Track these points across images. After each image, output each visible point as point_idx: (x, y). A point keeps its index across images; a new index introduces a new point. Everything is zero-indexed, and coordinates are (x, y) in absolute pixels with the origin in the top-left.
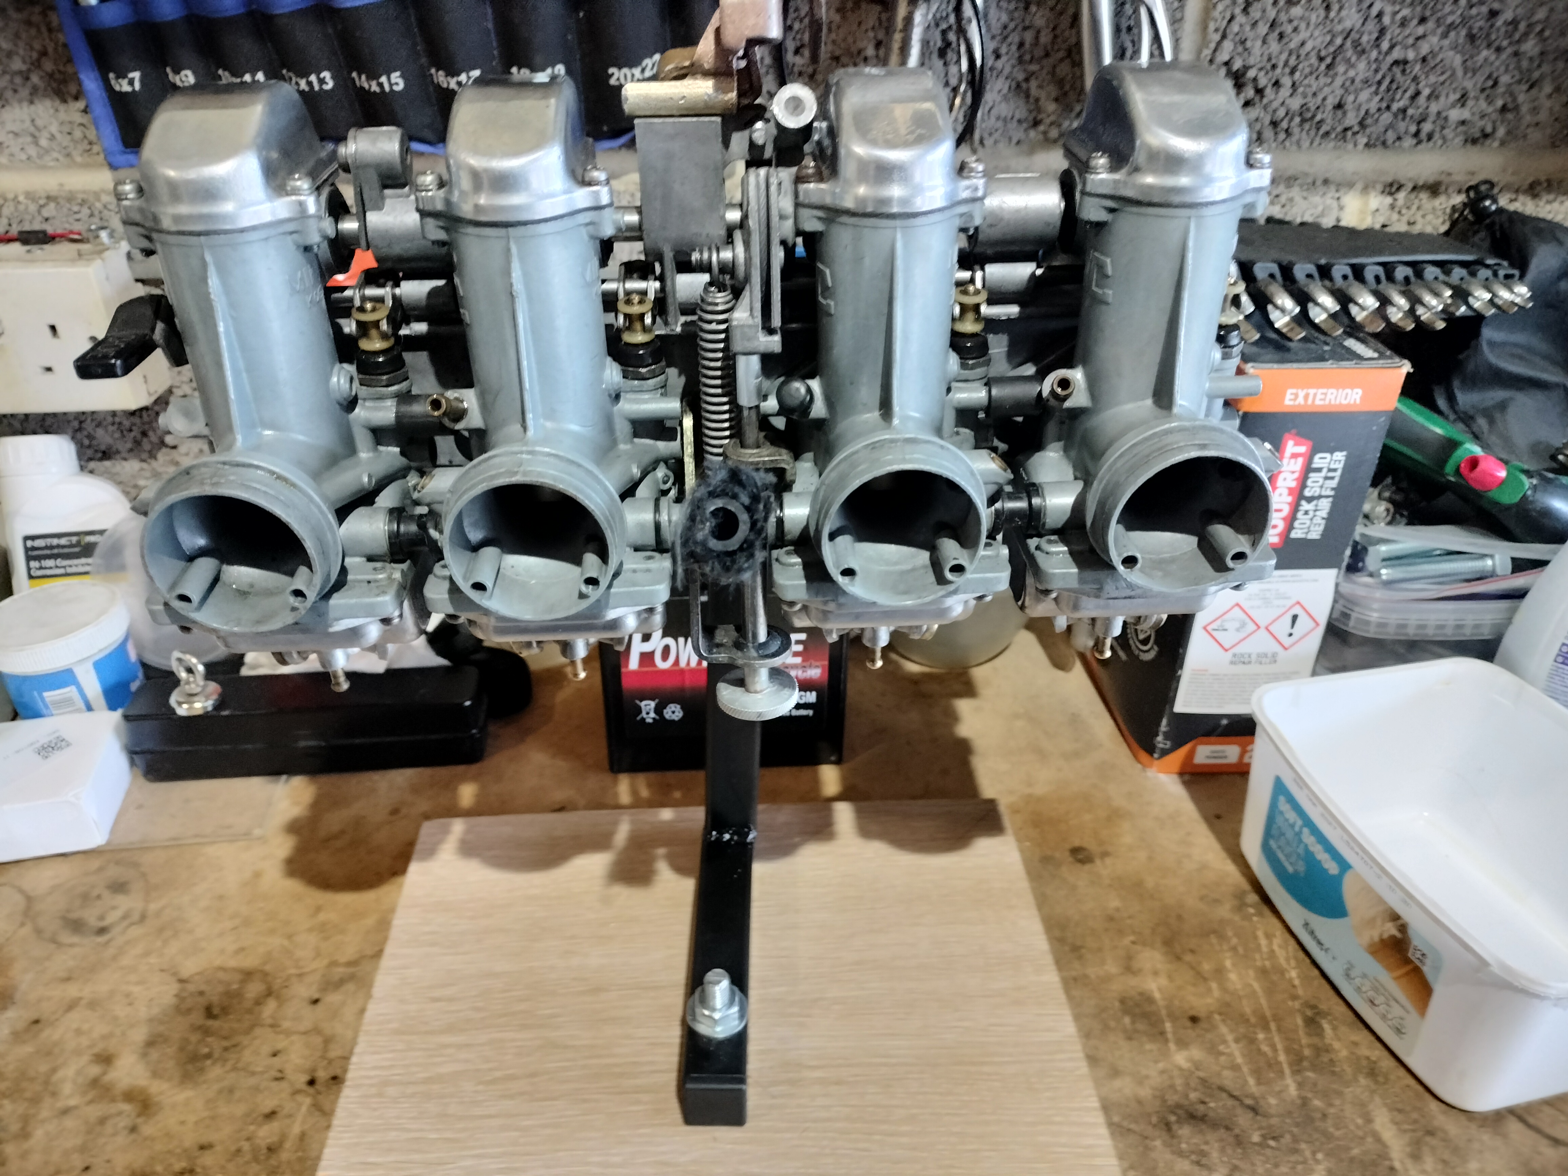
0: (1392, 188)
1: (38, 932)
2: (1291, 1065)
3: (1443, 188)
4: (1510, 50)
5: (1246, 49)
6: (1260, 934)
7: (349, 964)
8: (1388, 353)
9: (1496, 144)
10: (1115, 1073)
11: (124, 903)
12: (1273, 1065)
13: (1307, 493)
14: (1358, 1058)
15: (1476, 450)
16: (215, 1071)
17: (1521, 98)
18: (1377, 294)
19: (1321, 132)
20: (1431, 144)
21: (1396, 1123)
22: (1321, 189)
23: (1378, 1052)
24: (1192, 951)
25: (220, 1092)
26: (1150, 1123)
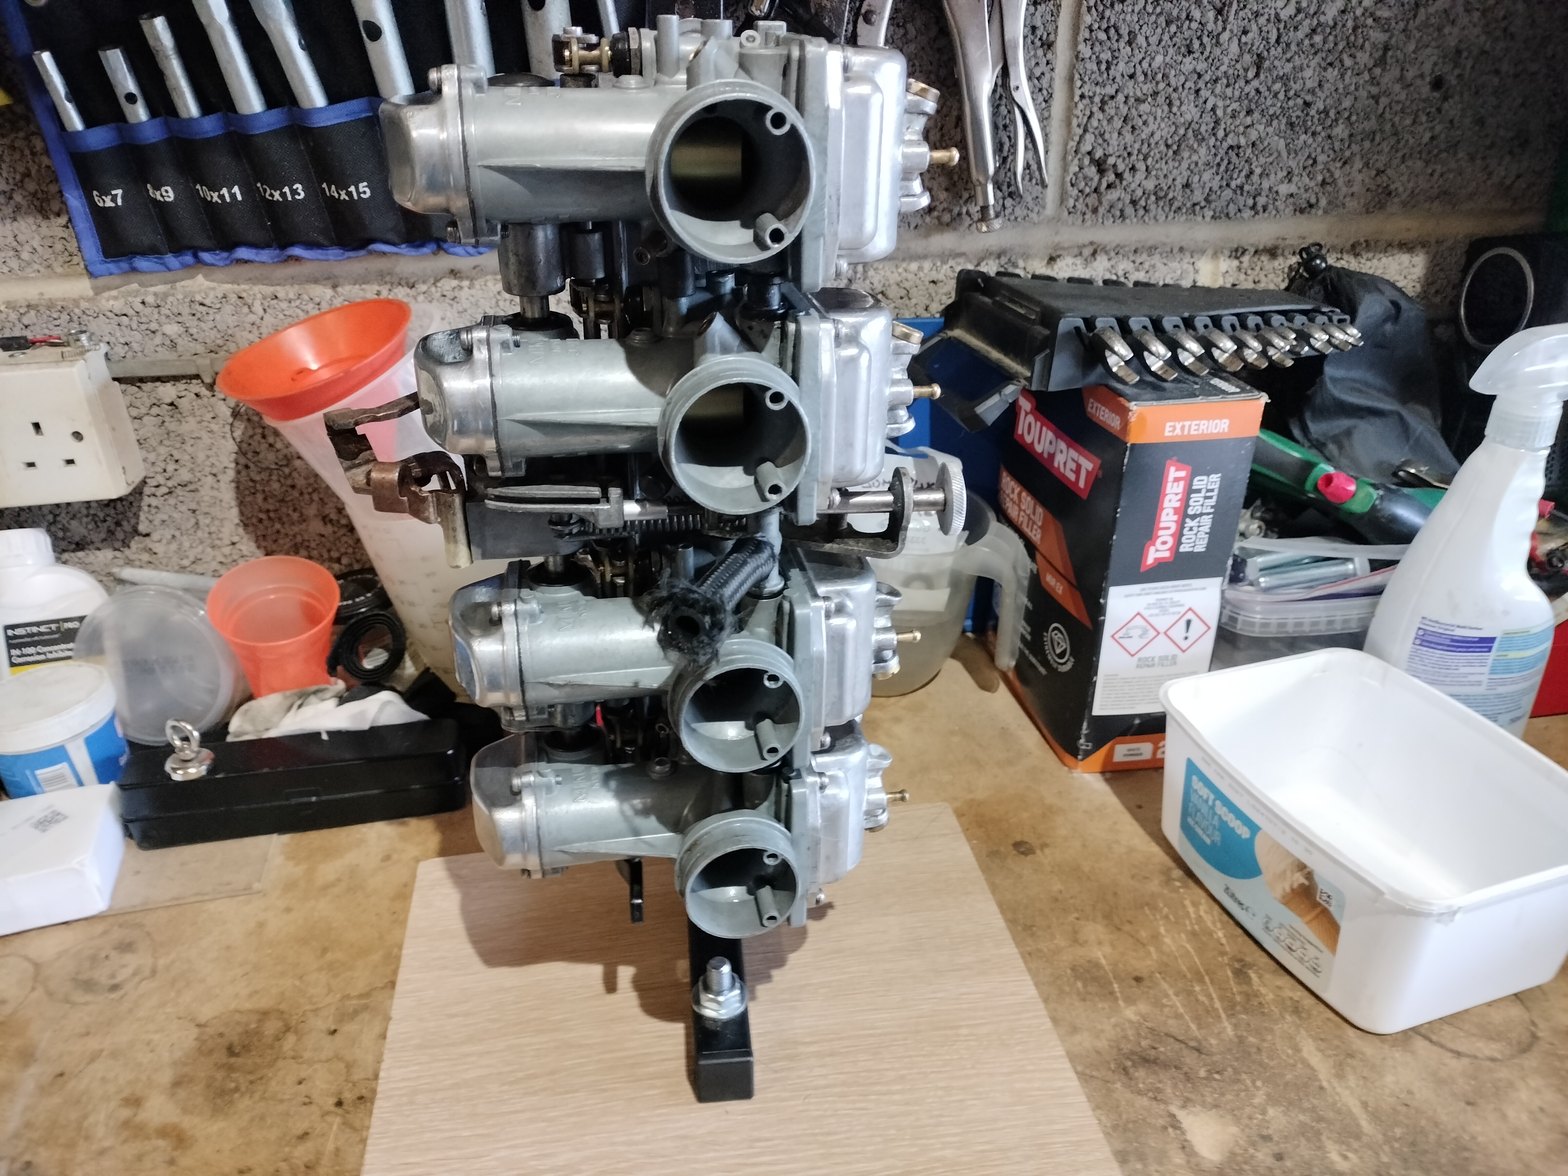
0: (1238, 253)
1: (50, 994)
2: (1225, 1010)
3: (1279, 251)
4: (1323, 134)
5: (1105, 141)
6: (1187, 903)
7: (361, 996)
8: (1248, 388)
9: (1320, 212)
10: (1075, 1030)
11: (132, 961)
12: (1210, 1011)
13: (1190, 512)
14: (1283, 1000)
15: (1331, 470)
16: (243, 1103)
17: (1337, 174)
18: (1234, 339)
19: (1173, 208)
20: (1266, 215)
21: (1321, 1051)
22: (1178, 256)
23: (1299, 993)
24: (1130, 922)
25: (252, 1120)
26: (1110, 1069)
